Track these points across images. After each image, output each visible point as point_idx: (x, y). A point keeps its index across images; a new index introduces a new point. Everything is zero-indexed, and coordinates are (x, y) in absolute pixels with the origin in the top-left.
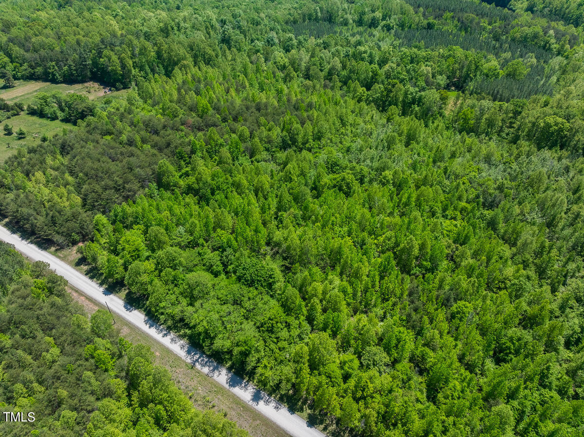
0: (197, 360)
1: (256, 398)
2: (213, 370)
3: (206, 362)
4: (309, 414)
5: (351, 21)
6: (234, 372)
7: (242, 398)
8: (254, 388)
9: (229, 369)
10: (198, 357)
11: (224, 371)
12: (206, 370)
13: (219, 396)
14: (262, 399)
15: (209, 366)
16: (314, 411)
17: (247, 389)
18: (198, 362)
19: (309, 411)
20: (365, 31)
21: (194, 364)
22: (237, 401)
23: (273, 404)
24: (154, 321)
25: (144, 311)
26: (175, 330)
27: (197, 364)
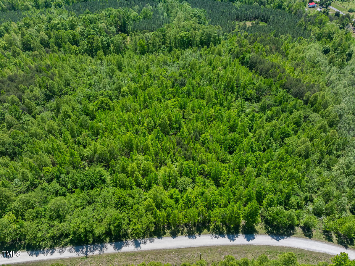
0: (87, 251)
1: (137, 245)
2: (101, 249)
3: (94, 248)
4: (170, 232)
5: (30, 7)
6: (114, 241)
7: (130, 251)
8: (132, 241)
9: (110, 242)
10: (85, 249)
11: (108, 245)
12: (97, 252)
13: (116, 260)
14: (141, 243)
15: (97, 249)
16: (172, 229)
17: (129, 245)
18: (88, 251)
19: (169, 231)
20: (45, 10)
21: (87, 254)
22: (128, 254)
23: (148, 242)
24: (36, 250)
25: (24, 248)
26: (57, 245)
27: (88, 253)
